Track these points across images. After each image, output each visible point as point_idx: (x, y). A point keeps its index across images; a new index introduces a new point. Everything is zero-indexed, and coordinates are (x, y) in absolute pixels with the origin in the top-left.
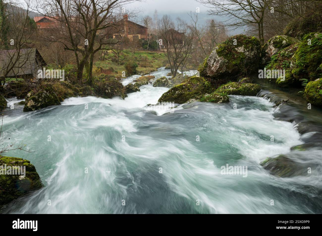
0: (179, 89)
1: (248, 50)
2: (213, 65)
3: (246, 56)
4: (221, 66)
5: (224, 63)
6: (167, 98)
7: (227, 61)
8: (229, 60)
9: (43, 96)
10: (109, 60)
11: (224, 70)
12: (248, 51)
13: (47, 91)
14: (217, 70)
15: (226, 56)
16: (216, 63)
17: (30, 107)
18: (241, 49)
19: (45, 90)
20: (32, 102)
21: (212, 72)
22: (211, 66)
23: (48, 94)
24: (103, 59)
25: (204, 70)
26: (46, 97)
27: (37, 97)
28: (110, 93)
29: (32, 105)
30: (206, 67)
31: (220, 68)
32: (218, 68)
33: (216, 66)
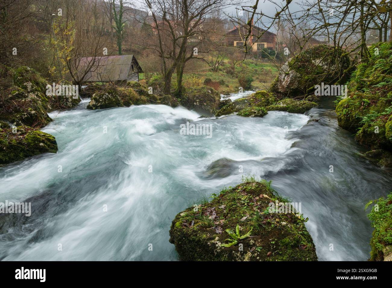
0: (240, 103)
1: (326, 63)
2: (284, 79)
3: (325, 70)
4: (293, 80)
5: (296, 77)
6: (226, 112)
7: (300, 75)
8: (302, 75)
9: (104, 97)
10: (223, 72)
11: (295, 86)
12: (326, 65)
13: (109, 93)
14: (287, 86)
15: (298, 69)
16: (287, 77)
17: (91, 106)
18: (318, 62)
19: (108, 93)
20: (94, 102)
21: (283, 87)
22: (282, 80)
23: (110, 97)
24: (216, 70)
25: (275, 85)
26: (107, 98)
27: (98, 97)
28: (198, 106)
29: (93, 104)
30: (278, 81)
31: (292, 83)
32: (289, 82)
33: (287, 81)
